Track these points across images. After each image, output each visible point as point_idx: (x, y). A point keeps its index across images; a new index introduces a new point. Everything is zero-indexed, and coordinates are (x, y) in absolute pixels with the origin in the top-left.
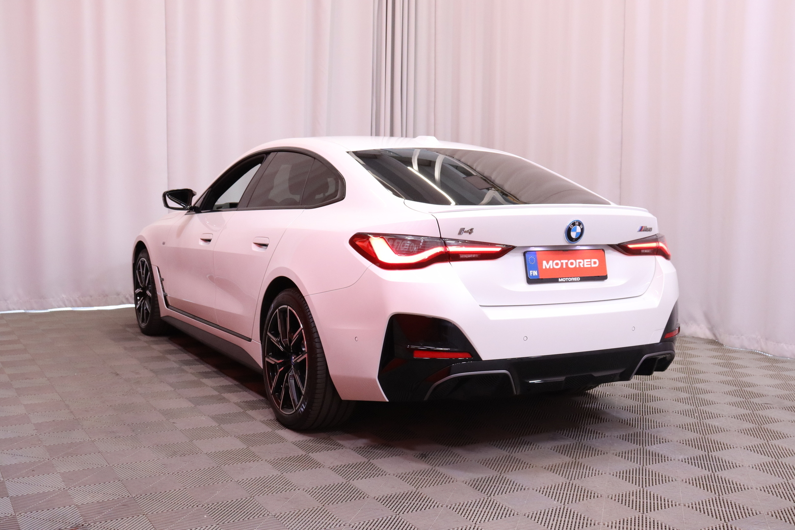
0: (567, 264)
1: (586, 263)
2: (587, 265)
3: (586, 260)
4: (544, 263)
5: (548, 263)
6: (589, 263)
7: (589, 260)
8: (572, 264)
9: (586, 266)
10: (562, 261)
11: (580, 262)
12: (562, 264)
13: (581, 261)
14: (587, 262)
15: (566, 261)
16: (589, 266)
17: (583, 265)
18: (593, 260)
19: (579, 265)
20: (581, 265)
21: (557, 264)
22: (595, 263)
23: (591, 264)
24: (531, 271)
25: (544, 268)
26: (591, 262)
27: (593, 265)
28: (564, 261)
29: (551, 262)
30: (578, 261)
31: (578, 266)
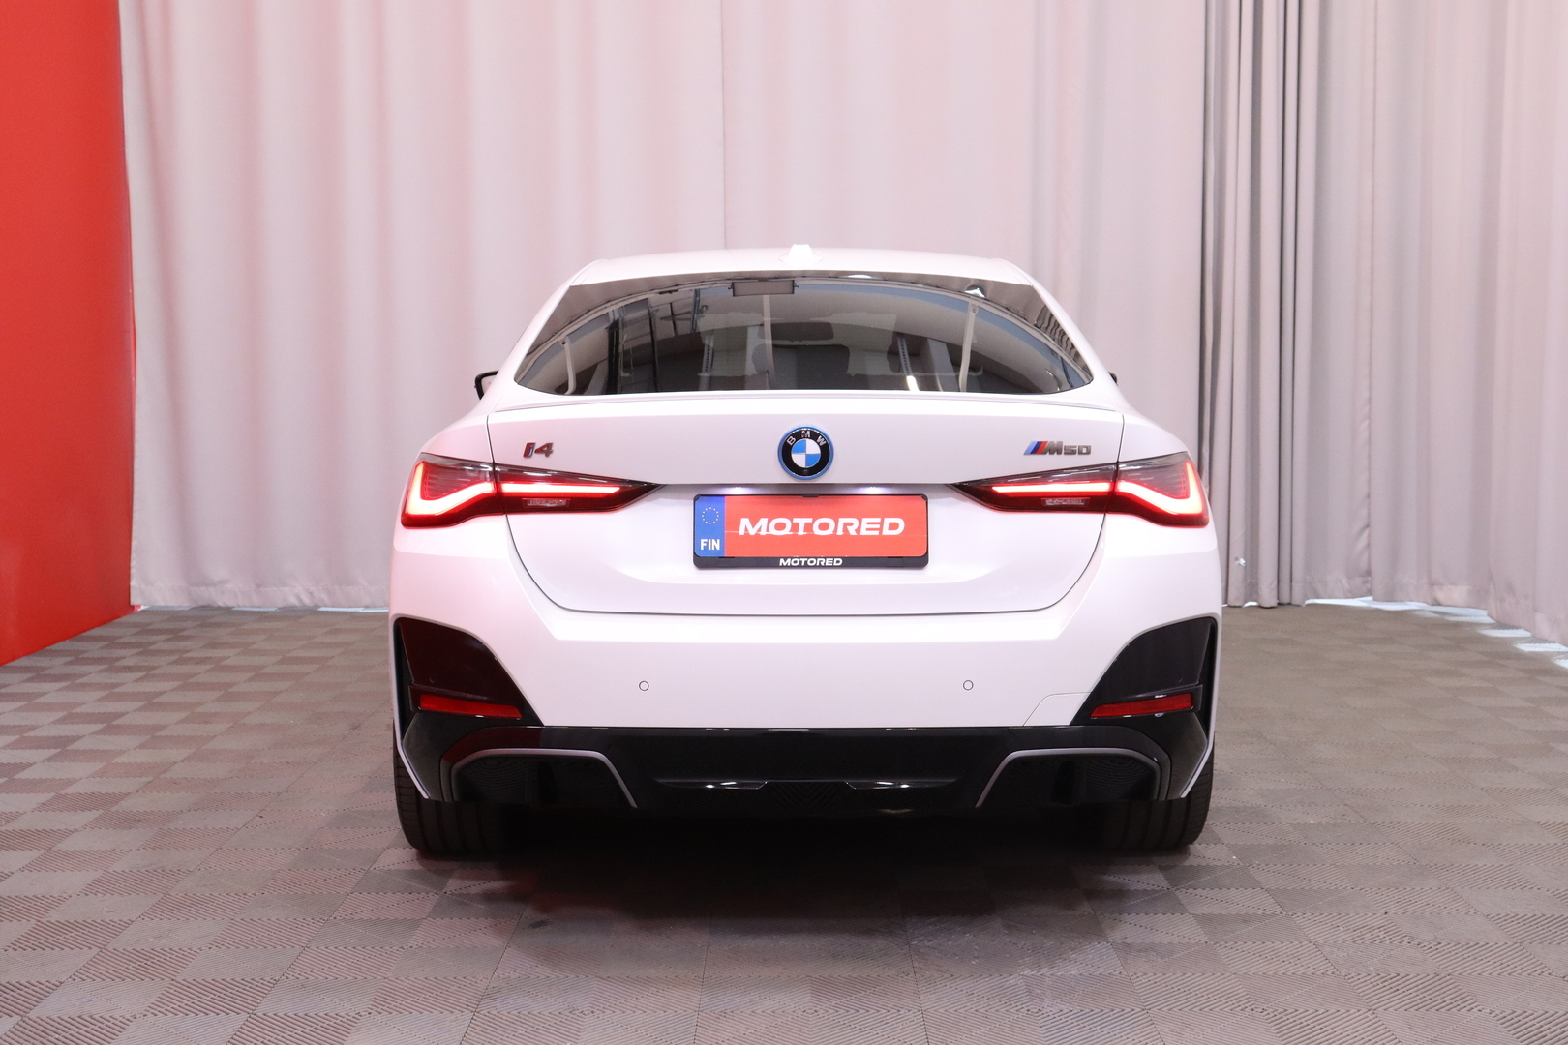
0: (808, 527)
1: (864, 526)
2: (868, 530)
3: (865, 520)
4: (745, 522)
5: (754, 524)
6: (878, 526)
7: (878, 520)
8: (824, 526)
9: (864, 532)
10: (795, 520)
11: (846, 525)
12: (795, 526)
13: (855, 521)
14: (868, 523)
15: (810, 520)
16: (876, 533)
17: (858, 530)
18: (887, 521)
19: (845, 530)
20: (852, 531)
21: (780, 527)
22: (893, 526)
23: (881, 530)
24: (702, 541)
25: (742, 532)
26: (881, 523)
27: (886, 532)
28: (802, 521)
29: (763, 522)
30: (842, 521)
31: (840, 532)
